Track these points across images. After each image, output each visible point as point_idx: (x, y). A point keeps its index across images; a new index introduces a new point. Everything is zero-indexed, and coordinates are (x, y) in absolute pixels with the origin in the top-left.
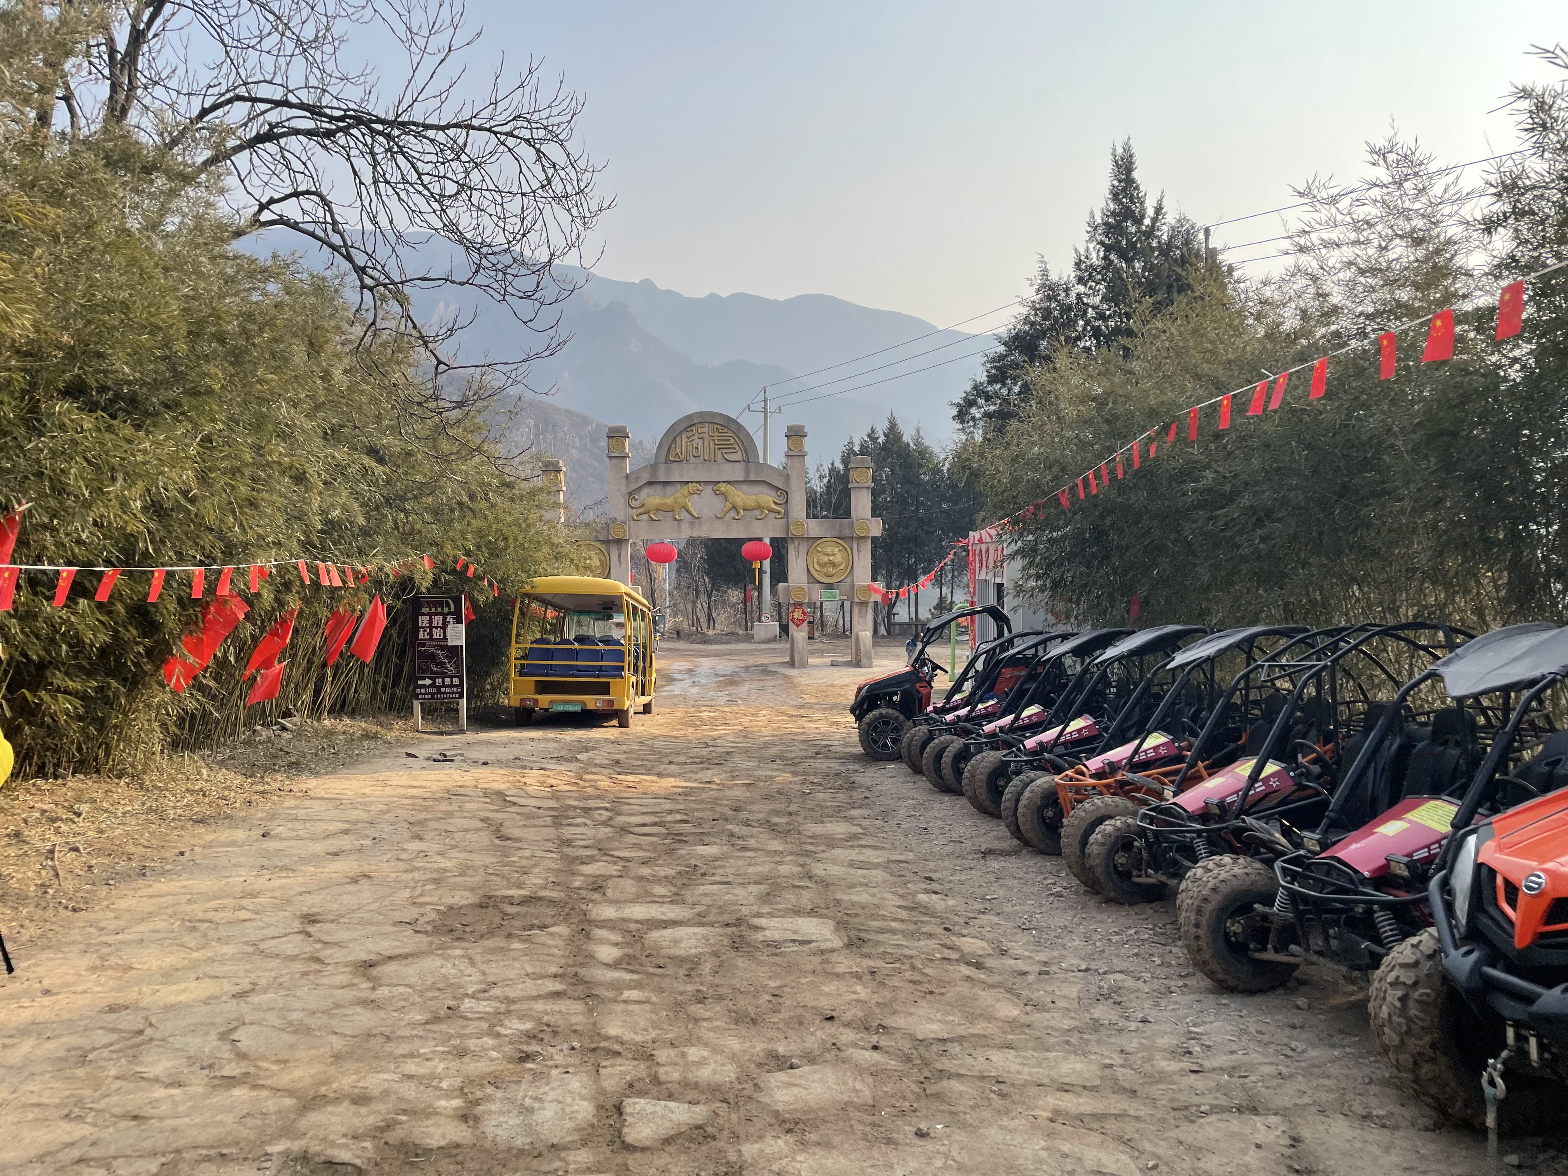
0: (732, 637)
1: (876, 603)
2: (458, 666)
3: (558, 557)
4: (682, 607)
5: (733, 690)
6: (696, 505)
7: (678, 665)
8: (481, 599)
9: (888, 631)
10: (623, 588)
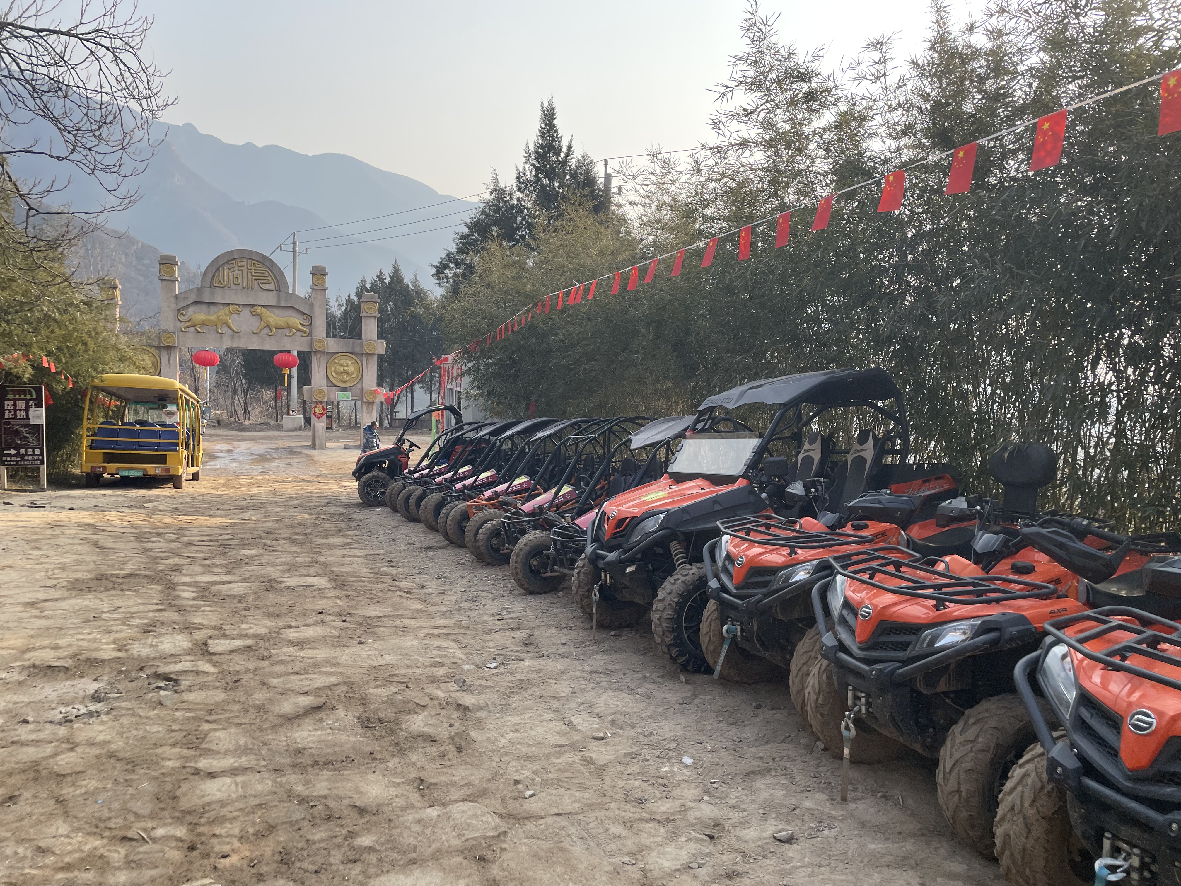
0: (265, 426)
1: (381, 403)
2: (39, 440)
3: (122, 360)
4: (222, 402)
5: (266, 465)
6: (234, 322)
7: (219, 447)
8: (60, 388)
9: (391, 424)
10: (178, 385)
